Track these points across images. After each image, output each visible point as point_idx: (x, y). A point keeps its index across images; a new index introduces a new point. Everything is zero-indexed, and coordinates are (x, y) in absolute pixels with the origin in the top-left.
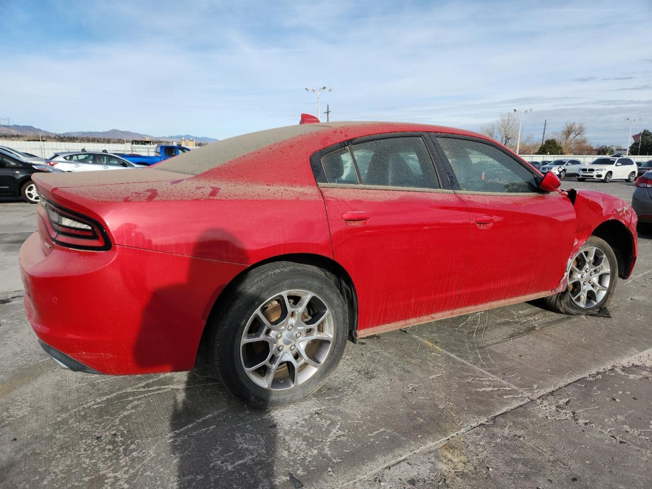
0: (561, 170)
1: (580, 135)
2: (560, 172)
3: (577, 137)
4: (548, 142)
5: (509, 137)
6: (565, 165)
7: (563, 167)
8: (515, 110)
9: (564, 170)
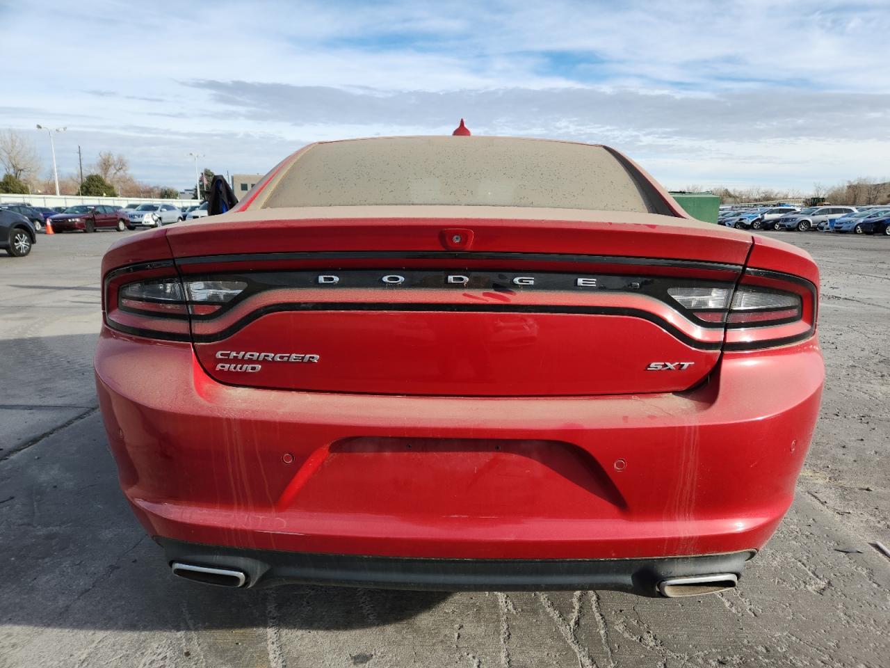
0: (155, 218)
1: (121, 172)
2: (156, 221)
3: (118, 173)
4: (91, 179)
5: (20, 167)
6: (158, 211)
7: (157, 214)
8: (39, 127)
9: (160, 218)
